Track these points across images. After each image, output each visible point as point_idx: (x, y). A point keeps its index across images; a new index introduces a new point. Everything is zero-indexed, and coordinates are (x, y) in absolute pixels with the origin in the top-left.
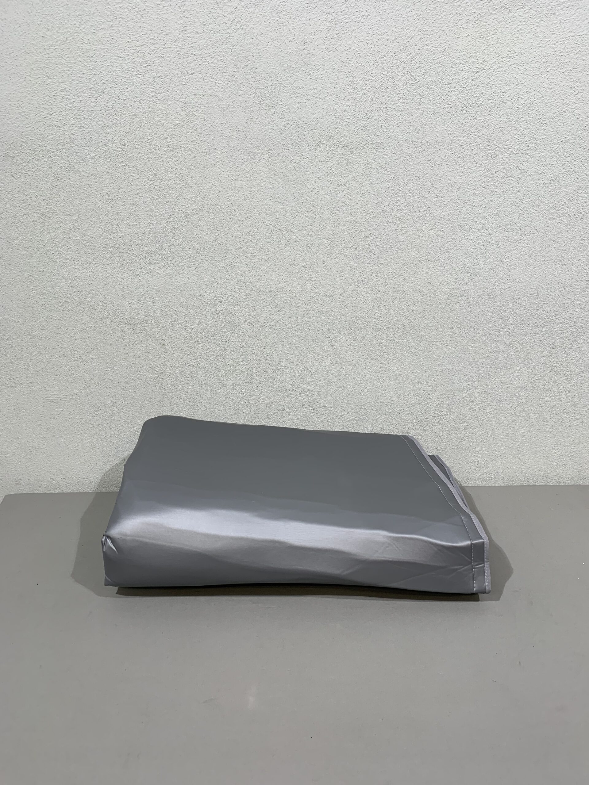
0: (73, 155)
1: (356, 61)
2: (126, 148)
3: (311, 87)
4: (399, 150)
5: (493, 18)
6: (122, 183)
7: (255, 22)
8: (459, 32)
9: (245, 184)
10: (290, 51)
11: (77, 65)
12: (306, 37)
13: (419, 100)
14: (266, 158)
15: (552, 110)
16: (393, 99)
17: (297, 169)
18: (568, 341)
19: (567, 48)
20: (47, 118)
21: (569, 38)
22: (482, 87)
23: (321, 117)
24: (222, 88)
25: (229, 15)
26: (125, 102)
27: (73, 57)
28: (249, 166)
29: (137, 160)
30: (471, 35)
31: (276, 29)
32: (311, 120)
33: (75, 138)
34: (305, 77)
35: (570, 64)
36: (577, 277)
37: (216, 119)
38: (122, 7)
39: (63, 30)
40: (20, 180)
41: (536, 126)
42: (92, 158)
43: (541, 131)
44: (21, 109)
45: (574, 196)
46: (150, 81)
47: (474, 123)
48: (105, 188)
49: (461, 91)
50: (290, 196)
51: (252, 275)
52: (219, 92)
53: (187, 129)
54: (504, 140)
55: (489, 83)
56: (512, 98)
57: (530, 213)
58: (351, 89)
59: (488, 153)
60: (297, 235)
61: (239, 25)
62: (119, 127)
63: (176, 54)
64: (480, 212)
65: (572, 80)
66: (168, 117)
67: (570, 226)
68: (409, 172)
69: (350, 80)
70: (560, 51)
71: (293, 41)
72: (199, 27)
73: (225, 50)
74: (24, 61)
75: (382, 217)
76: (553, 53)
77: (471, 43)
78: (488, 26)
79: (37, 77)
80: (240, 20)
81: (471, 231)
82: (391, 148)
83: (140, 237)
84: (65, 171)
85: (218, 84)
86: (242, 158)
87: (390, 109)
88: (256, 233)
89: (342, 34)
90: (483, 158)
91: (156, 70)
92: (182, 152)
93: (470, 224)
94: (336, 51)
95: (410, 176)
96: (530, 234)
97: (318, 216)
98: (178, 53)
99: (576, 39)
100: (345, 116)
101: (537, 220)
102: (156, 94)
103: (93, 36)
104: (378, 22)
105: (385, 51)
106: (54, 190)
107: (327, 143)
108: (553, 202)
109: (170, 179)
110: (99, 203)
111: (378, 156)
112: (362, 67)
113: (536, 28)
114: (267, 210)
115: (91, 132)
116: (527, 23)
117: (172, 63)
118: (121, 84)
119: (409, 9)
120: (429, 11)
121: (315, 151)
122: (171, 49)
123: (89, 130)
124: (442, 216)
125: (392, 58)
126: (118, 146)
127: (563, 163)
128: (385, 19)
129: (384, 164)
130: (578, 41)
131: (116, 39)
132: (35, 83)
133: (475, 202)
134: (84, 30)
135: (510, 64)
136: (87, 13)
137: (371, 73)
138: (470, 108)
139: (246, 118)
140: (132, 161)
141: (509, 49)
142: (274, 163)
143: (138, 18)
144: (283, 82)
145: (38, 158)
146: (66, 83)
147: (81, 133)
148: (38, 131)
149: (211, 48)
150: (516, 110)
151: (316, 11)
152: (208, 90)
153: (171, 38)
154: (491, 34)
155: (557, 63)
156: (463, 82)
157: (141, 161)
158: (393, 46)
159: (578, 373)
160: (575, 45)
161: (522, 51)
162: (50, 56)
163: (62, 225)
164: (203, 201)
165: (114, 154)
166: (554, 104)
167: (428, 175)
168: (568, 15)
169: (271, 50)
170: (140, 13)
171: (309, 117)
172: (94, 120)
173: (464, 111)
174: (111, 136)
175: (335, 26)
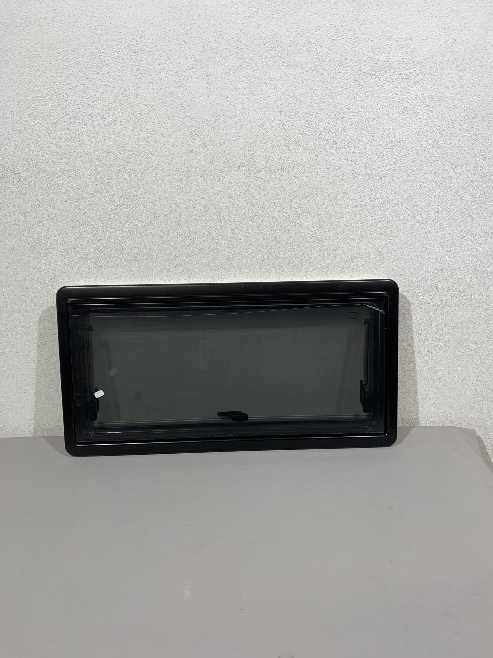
0: (53, 176)
1: (266, 110)
2: (93, 171)
3: (232, 129)
4: (298, 174)
5: (364, 81)
6: (90, 197)
7: (191, 82)
8: (340, 91)
9: (184, 199)
10: (217, 103)
11: (57, 112)
12: (228, 93)
13: (312, 138)
14: (199, 180)
15: (410, 146)
16: (293, 137)
17: (223, 188)
18: (429, 315)
19: (419, 103)
20: (34, 150)
21: (419, 95)
22: (358, 129)
23: (240, 150)
24: (166, 128)
25: (171, 77)
26: (93, 138)
27: (55, 106)
28: (187, 185)
29: (101, 180)
30: (349, 93)
31: (206, 87)
32: (232, 152)
33: (54, 164)
34: (228, 121)
35: (421, 114)
36: (434, 267)
37: (162, 150)
38: (92, 71)
39: (47, 86)
40: (12, 195)
41: (399, 157)
42: (68, 178)
43: (403, 161)
44: (14, 143)
45: (429, 207)
46: (112, 123)
47: (354, 155)
48: (77, 201)
49: (343, 131)
50: (218, 208)
51: (189, 266)
52: (164, 131)
53: (139, 158)
54: (376, 167)
55: (363, 126)
56: (380, 137)
57: (397, 220)
58: (262, 130)
59: (364, 176)
60: (223, 236)
61: (178, 84)
62: (88, 156)
63: (132, 104)
64: (360, 219)
65: (423, 125)
66: (125, 149)
67: (427, 229)
68: (306, 190)
69: (261, 123)
70: (414, 105)
71: (219, 95)
72: (149, 85)
73: (168, 102)
74: (18, 108)
75: (286, 223)
76: (409, 106)
77: (349, 98)
78: (361, 87)
79: (27, 120)
80: (180, 81)
81: (353, 233)
82: (292, 173)
83: (103, 237)
84: (46, 188)
85: (163, 126)
86: (181, 179)
87: (291, 144)
88: (192, 235)
89: (255, 91)
90: (360, 180)
91: (117, 115)
92: (136, 175)
93: (352, 228)
94: (251, 103)
95: (307, 193)
96: (398, 235)
97: (238, 222)
98: (133, 103)
99: (425, 96)
100: (258, 149)
101: (402, 225)
102: (116, 133)
103: (70, 91)
104: (281, 83)
105: (287, 103)
106: (37, 202)
107: (245, 169)
108: (414, 212)
109: (126, 194)
110: (72, 212)
111: (282, 179)
112: (270, 115)
113: (395, 88)
114: (200, 218)
115: (67, 160)
116: (389, 85)
117: (129, 111)
118: (90, 125)
119: (304, 74)
120: (318, 76)
121: (236, 175)
122: (128, 101)
123: (65, 158)
124: (332, 223)
125: (292, 108)
126: (87, 170)
127: (419, 183)
128: (286, 81)
129: (287, 184)
130: (426, 98)
131: (87, 93)
132: (25, 124)
133: (355, 212)
134: (63, 87)
135: (378, 113)
136: (65, 74)
137: (276, 118)
138: (350, 144)
139: (184, 150)
140: (98, 181)
141: (376, 102)
142: (205, 183)
143: (104, 79)
144: (211, 124)
145: (26, 179)
146: (48, 124)
147: (59, 161)
148: (27, 159)
149: (158, 100)
150: (384, 146)
151: (236, 75)
152: (155, 130)
153: (128, 93)
154: (363, 92)
155: (412, 113)
156: (344, 126)
157: (104, 181)
158: (292, 100)
159: (438, 340)
160: (424, 100)
161: (386, 105)
162: (37, 105)
163: (43, 228)
164: (151, 210)
165: (84, 176)
166: (411, 142)
167: (320, 192)
168: (418, 79)
169: (202, 102)
170: (106, 75)
171: (231, 150)
172: (69, 151)
173: (346, 146)
174: (82, 163)
175: (249, 85)
